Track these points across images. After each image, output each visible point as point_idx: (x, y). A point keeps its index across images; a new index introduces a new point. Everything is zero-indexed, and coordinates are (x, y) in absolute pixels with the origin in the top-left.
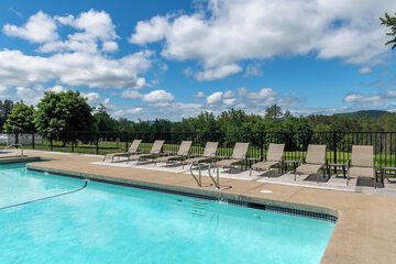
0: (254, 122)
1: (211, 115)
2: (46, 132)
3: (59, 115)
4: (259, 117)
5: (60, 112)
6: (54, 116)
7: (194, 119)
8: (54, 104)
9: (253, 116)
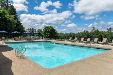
0: (103, 33)
1: (88, 31)
2: (45, 36)
3: (48, 32)
4: (104, 32)
5: (48, 31)
6: (47, 32)
7: (82, 33)
8: (47, 29)
9: (102, 32)
